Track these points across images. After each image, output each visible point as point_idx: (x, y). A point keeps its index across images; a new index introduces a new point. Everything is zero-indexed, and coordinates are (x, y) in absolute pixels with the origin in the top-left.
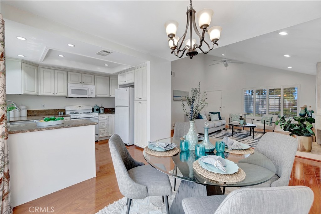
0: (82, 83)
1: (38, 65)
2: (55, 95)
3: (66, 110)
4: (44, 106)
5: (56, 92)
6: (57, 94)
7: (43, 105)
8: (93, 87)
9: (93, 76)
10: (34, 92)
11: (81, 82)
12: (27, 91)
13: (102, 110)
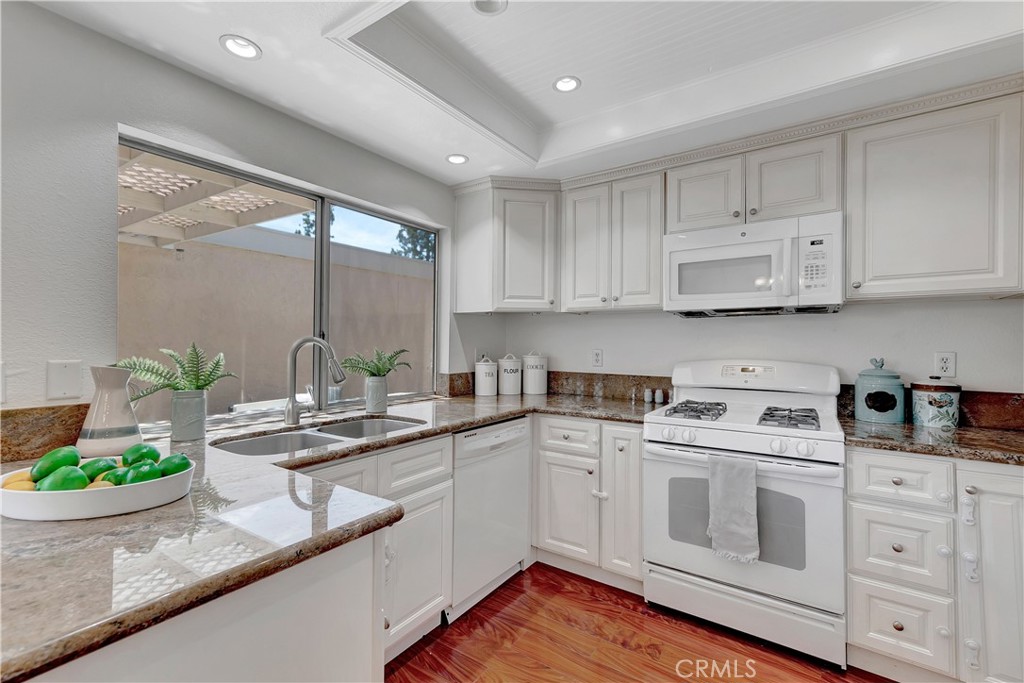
0: (747, 214)
1: (558, 183)
2: (613, 305)
3: (674, 382)
4: (600, 358)
5: (616, 293)
6: (616, 300)
7: (597, 355)
8: (827, 225)
9: (831, 144)
10: (542, 298)
11: (737, 214)
12: (509, 297)
13: (933, 410)
